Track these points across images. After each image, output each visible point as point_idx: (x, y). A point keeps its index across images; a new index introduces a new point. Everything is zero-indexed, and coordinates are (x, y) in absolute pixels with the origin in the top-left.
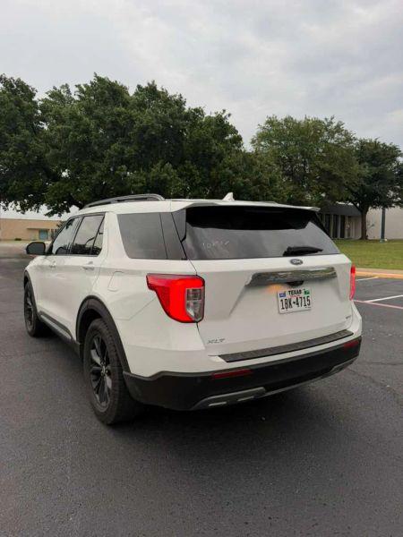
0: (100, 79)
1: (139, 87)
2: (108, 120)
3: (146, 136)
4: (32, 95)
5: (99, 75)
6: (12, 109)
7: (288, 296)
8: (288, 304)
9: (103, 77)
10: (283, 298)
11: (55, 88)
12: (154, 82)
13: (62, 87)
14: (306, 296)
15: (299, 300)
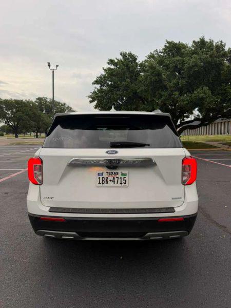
0: (169, 43)
1: (194, 42)
2: (171, 66)
3: (191, 72)
4: (135, 59)
5: (168, 41)
6: (123, 69)
7: (105, 175)
8: (106, 181)
9: (171, 41)
10: (101, 177)
11: (151, 53)
12: (204, 37)
13: (155, 51)
14: (123, 177)
15: (116, 180)
